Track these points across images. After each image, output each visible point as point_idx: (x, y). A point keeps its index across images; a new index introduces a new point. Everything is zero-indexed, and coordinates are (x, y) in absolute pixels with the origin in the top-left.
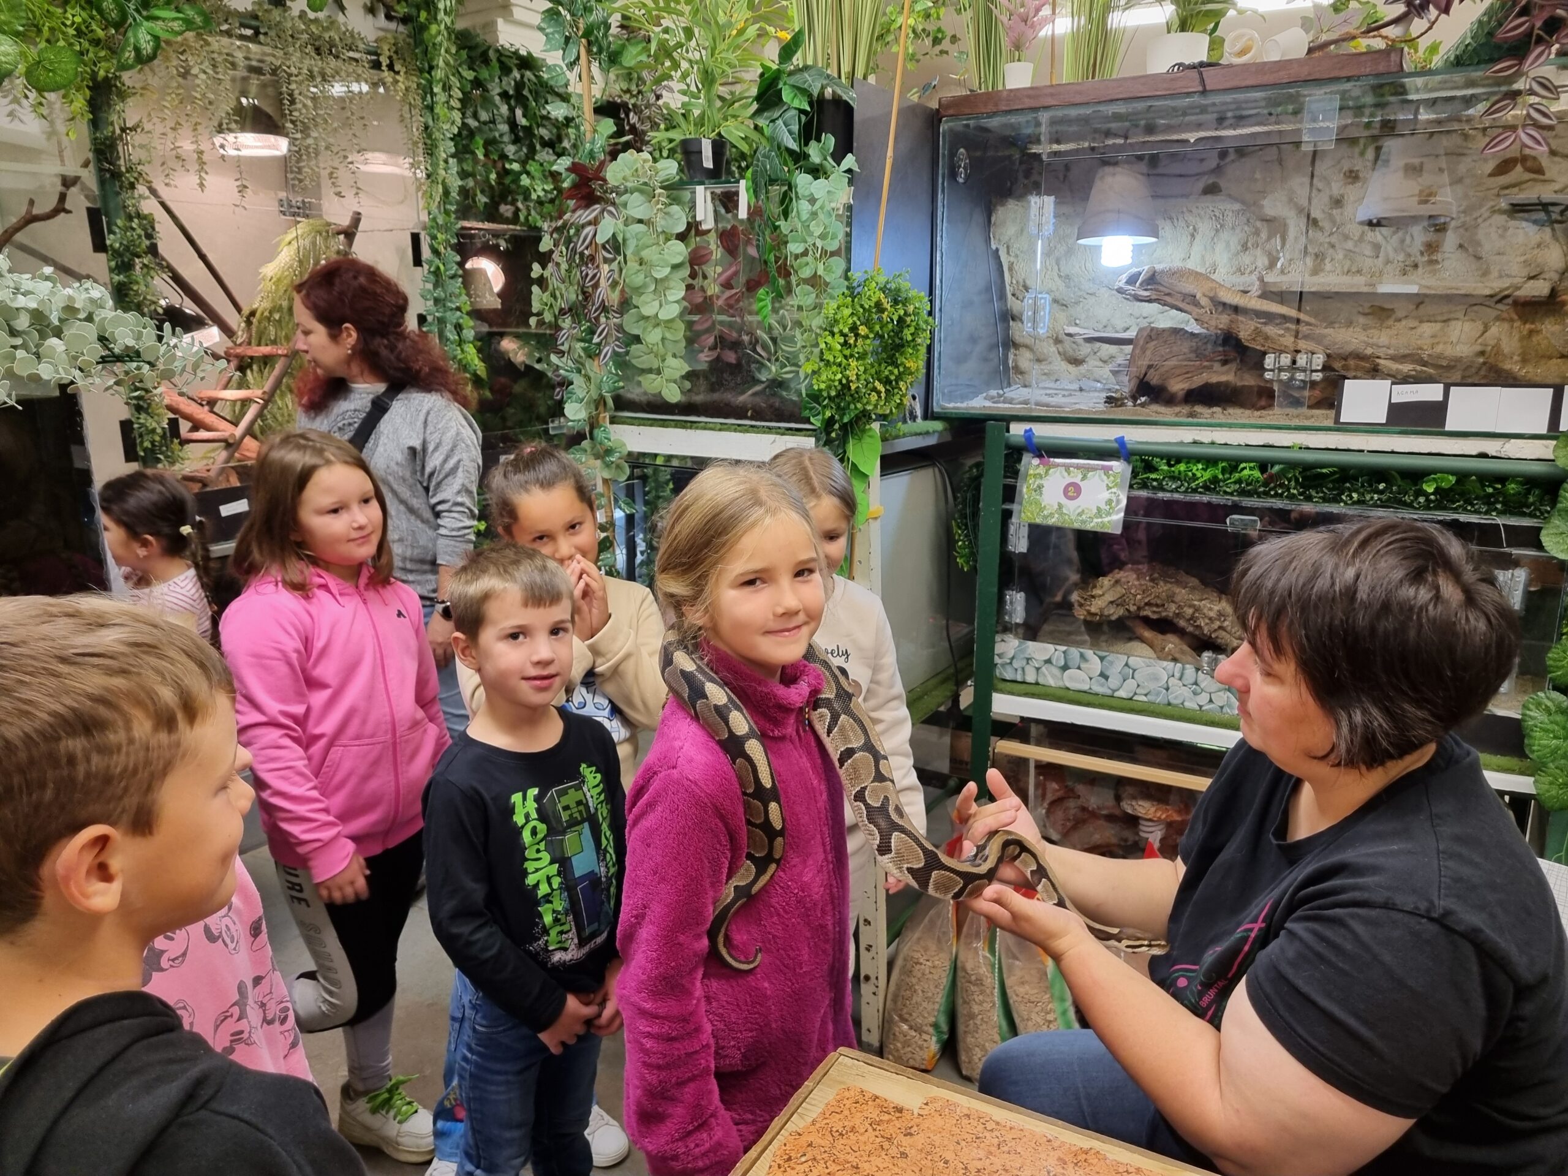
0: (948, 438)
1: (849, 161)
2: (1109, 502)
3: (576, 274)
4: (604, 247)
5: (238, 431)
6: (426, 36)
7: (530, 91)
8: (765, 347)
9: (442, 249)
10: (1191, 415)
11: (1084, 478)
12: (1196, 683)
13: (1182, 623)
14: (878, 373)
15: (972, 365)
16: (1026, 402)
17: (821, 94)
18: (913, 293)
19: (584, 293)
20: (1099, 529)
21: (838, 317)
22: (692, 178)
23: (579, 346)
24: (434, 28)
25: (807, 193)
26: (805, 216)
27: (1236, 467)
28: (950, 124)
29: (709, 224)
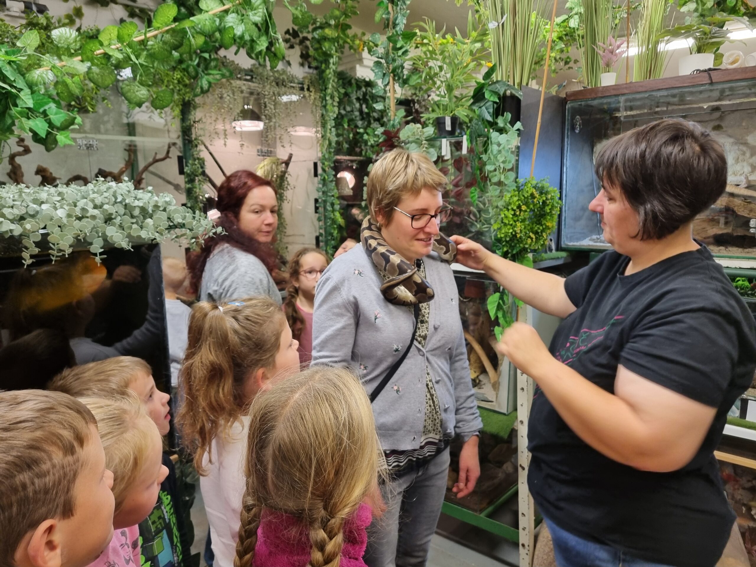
0: (569, 260)
1: (518, 125)
6: (324, 75)
7: (370, 97)
8: (475, 215)
9: (327, 169)
14: (532, 229)
15: (583, 222)
17: (505, 93)
18: (550, 189)
21: (511, 201)
22: (441, 135)
24: (328, 71)
25: (496, 141)
26: (495, 152)
27: (734, 280)
28: (572, 104)
29: (448, 157)
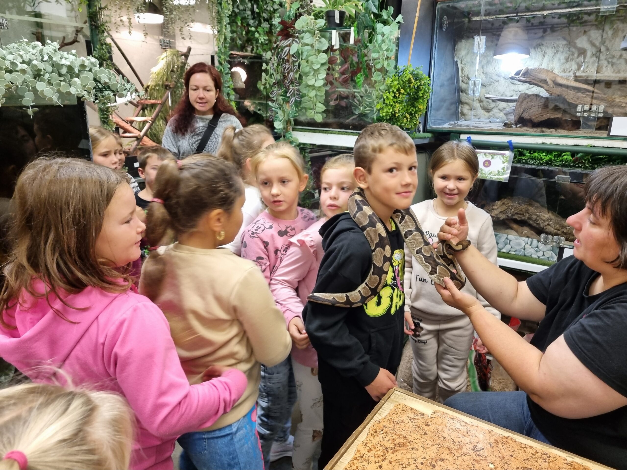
0: (433, 141)
1: (400, 18)
2: (503, 168)
3: (280, 69)
4: (293, 56)
5: (142, 134)
8: (358, 99)
9: (223, 62)
10: (542, 132)
11: (493, 158)
12: (537, 247)
13: (531, 222)
14: (407, 110)
15: (442, 112)
16: (467, 126)
18: (423, 76)
19: (284, 76)
20: (498, 180)
21: (392, 85)
22: (331, 27)
23: (281, 98)
25: (381, 32)
26: (379, 41)
27: (561, 154)
28: (441, 5)
29: (337, 47)
